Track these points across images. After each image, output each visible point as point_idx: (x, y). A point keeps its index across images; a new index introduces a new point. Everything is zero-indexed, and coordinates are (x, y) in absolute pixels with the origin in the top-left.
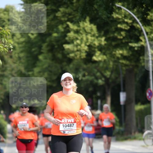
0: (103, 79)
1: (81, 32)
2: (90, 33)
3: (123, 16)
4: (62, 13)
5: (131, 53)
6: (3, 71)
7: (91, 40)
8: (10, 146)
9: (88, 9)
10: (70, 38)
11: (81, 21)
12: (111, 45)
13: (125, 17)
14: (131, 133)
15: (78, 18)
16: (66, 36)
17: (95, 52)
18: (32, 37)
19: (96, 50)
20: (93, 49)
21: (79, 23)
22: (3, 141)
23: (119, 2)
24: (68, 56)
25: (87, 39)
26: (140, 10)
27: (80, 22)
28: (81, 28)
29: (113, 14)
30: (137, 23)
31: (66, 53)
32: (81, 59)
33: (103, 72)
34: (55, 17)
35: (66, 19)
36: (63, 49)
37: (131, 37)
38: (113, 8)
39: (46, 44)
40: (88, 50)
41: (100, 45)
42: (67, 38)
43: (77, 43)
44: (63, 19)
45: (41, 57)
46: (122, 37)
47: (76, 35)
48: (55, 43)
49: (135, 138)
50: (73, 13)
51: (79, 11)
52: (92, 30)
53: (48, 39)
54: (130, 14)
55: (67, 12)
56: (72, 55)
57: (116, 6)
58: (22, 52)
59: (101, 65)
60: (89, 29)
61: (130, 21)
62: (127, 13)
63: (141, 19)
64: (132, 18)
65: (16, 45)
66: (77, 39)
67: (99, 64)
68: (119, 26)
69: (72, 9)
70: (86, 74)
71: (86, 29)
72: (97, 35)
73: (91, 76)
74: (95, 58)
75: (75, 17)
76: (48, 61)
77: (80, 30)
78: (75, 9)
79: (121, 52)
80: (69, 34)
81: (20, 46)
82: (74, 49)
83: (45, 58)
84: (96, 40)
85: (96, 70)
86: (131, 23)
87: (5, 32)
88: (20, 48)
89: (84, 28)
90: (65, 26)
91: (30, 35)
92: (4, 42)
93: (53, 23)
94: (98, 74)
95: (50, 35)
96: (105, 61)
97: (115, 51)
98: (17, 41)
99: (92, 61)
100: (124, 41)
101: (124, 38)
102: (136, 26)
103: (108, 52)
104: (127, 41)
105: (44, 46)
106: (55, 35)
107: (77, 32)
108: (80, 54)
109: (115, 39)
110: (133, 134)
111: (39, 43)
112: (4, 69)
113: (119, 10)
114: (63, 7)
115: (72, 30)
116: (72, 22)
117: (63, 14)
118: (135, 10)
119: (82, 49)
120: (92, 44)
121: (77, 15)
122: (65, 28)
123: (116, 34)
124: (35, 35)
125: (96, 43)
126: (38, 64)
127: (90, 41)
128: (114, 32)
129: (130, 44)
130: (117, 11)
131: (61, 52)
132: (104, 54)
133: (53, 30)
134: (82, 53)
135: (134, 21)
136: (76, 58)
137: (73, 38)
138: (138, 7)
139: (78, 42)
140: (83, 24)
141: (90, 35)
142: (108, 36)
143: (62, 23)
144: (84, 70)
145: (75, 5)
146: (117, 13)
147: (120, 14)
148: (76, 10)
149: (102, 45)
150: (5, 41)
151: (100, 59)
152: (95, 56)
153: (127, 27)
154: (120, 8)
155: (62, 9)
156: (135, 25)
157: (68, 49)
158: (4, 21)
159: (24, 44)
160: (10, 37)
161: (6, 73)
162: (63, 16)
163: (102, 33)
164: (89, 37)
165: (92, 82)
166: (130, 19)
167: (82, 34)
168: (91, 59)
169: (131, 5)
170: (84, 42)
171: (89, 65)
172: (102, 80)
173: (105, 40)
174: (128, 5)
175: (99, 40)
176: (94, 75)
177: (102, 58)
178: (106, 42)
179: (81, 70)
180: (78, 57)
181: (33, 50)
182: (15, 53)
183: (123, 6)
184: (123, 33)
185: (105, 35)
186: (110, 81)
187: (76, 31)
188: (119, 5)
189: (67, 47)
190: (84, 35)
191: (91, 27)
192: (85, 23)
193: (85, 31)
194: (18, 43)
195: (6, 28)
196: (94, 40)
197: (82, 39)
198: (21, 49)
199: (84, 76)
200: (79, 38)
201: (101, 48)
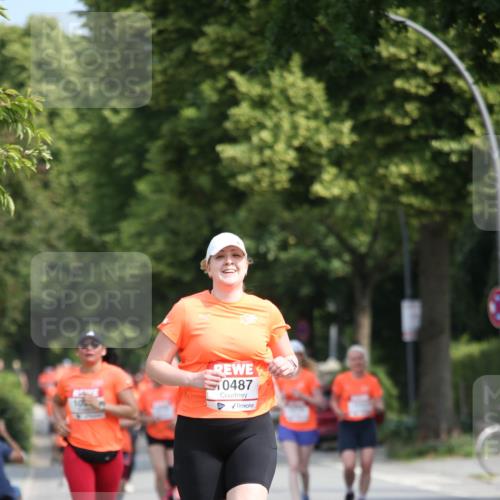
0: (347, 257)
1: (275, 103)
2: (304, 108)
3: (412, 51)
4: (212, 42)
5: (436, 172)
6: (21, 231)
7: (308, 129)
8: (41, 475)
9: (296, 29)
10: (237, 122)
11: (272, 69)
12: (370, 145)
13: (420, 54)
14: (437, 435)
15: (264, 57)
16: (225, 117)
17: (319, 168)
18: (114, 119)
19: (324, 161)
20: (313, 160)
21: (267, 76)
22: (20, 461)
23: (398, 7)
24: (232, 183)
25: (295, 127)
26: (466, 31)
27: (270, 73)
28: (276, 92)
29: (378, 44)
30: (459, 74)
31: (225, 173)
32: (276, 192)
33: (345, 234)
34: (190, 56)
35: (226, 61)
36: (217, 159)
37: (438, 122)
38: (378, 26)
39: (159, 143)
40: (296, 164)
41: (337, 145)
42: (228, 125)
43: (261, 140)
44: (215, 61)
45: (142, 186)
46: (407, 122)
47: (258, 114)
48: (187, 140)
49: (451, 452)
50: (250, 42)
51: (268, 34)
52: (309, 96)
53: (166, 128)
54: (434, 45)
55: (230, 40)
56: (244, 179)
57: (388, 19)
58: (80, 168)
59: (340, 210)
60: (301, 93)
61: (434, 69)
62: (426, 43)
63: (471, 63)
64: (440, 58)
65: (62, 146)
66: (261, 126)
67: (332, 210)
68: (399, 83)
69: (245, 27)
70: (292, 240)
71: (291, 93)
72: (326, 114)
73: (308, 247)
74: (318, 189)
75: (255, 54)
76: (168, 198)
77: (271, 97)
78: (253, 29)
79: (404, 169)
80: (234, 111)
81: (76, 148)
82: (250, 159)
83: (158, 189)
84: (324, 129)
85: (322, 229)
86: (438, 75)
87: (25, 105)
88: (75, 155)
89: (283, 92)
90: (221, 84)
91: (107, 113)
92: (22, 137)
93: (183, 74)
94: (331, 241)
95: (174, 112)
96: (352, 197)
97: (387, 167)
98: (66, 132)
99: (311, 197)
100: (414, 133)
101: (414, 122)
102: (456, 83)
103: (362, 169)
104: (423, 132)
105: (155, 149)
106: (189, 113)
107: (261, 103)
108: (272, 175)
109: (385, 126)
110: (444, 436)
111: (138, 141)
112: (21, 224)
113: (399, 32)
114: (216, 22)
115: (246, 96)
116: (243, 70)
117: (216, 46)
118: (452, 32)
119: (276, 158)
120: (310, 144)
121: (260, 47)
122: (221, 92)
123: (388, 112)
124: (124, 115)
125: (325, 140)
126: (135, 207)
127: (302, 132)
128: (382, 104)
129: (436, 144)
130: (393, 35)
131: (208, 169)
132: (351, 176)
133: (182, 98)
134: (279, 171)
135: (449, 67)
136: (256, 188)
137: (248, 122)
138: (460, 21)
139: (266, 135)
140: (282, 77)
141: (302, 113)
142: (363, 117)
143: (212, 73)
144: (284, 227)
145: (253, 14)
146: (393, 42)
147: (403, 45)
148: (260, 33)
149: (342, 146)
150: (26, 134)
151: (336, 191)
152: (321, 182)
153: (424, 88)
154: (401, 27)
155: (211, 30)
156: (450, 80)
157: (233, 159)
158: (23, 68)
159: (88, 142)
160: (43, 120)
161: (29, 239)
162: (217, 52)
163: (345, 107)
164: (301, 119)
165: (309, 267)
166: (435, 62)
167: (277, 111)
168: (307, 190)
169: (437, 16)
170: (283, 138)
171: (302, 212)
172: (345, 262)
173: (354, 129)
174: (430, 14)
175: (332, 131)
176: (317, 244)
177: (342, 189)
178: (355, 138)
179: (274, 228)
180: (265, 184)
181: (119, 161)
182: (60, 173)
183: (413, 18)
184: (412, 108)
185: (352, 114)
186: (370, 263)
187: (257, 99)
188: (397, 15)
189: (227, 151)
190: (284, 114)
191: (308, 89)
192: (286, 74)
193: (288, 100)
194: (69, 141)
195: (29, 90)
196: (317, 130)
197: (277, 128)
198: (78, 161)
199: (284, 246)
200: (269, 123)
201: (339, 158)
